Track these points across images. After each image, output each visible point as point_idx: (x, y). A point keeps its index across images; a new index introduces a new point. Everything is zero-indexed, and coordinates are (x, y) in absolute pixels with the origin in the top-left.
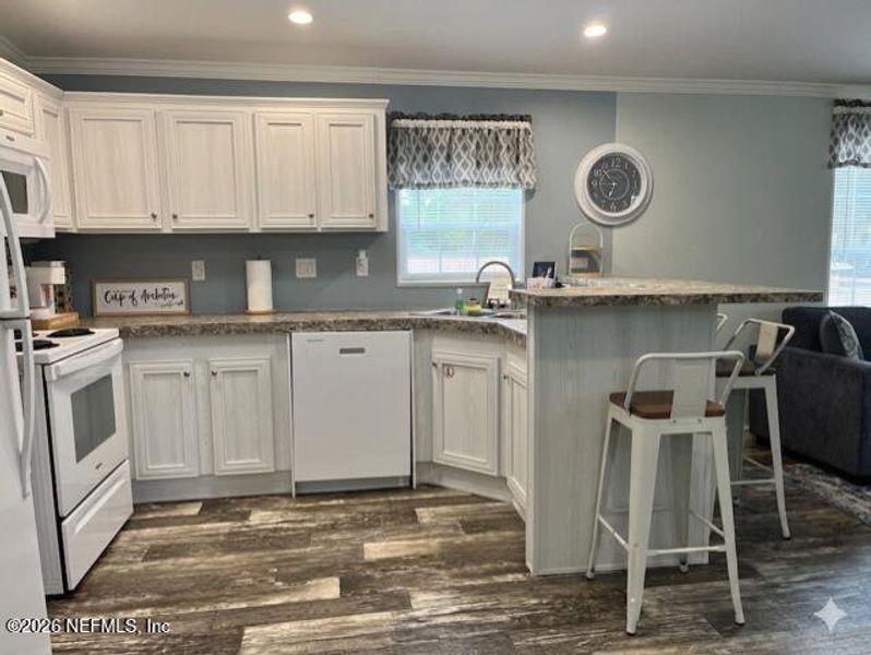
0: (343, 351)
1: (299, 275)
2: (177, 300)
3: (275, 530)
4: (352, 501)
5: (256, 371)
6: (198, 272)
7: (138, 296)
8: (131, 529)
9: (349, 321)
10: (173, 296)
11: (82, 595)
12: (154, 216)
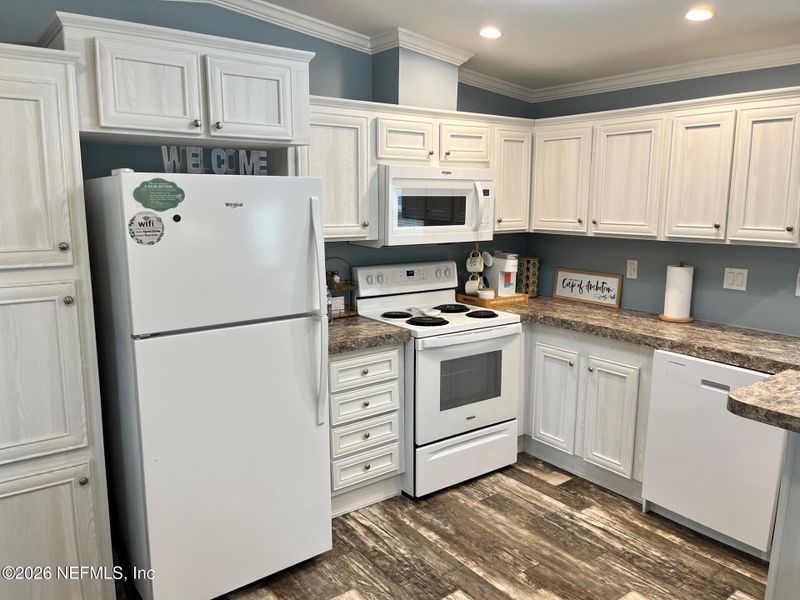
0: (705, 382)
1: (725, 286)
2: (612, 294)
3: (587, 532)
4: (688, 546)
5: (625, 378)
6: (632, 271)
7: (584, 284)
8: (504, 474)
9: (720, 351)
10: (608, 290)
11: (424, 503)
12: (580, 221)
